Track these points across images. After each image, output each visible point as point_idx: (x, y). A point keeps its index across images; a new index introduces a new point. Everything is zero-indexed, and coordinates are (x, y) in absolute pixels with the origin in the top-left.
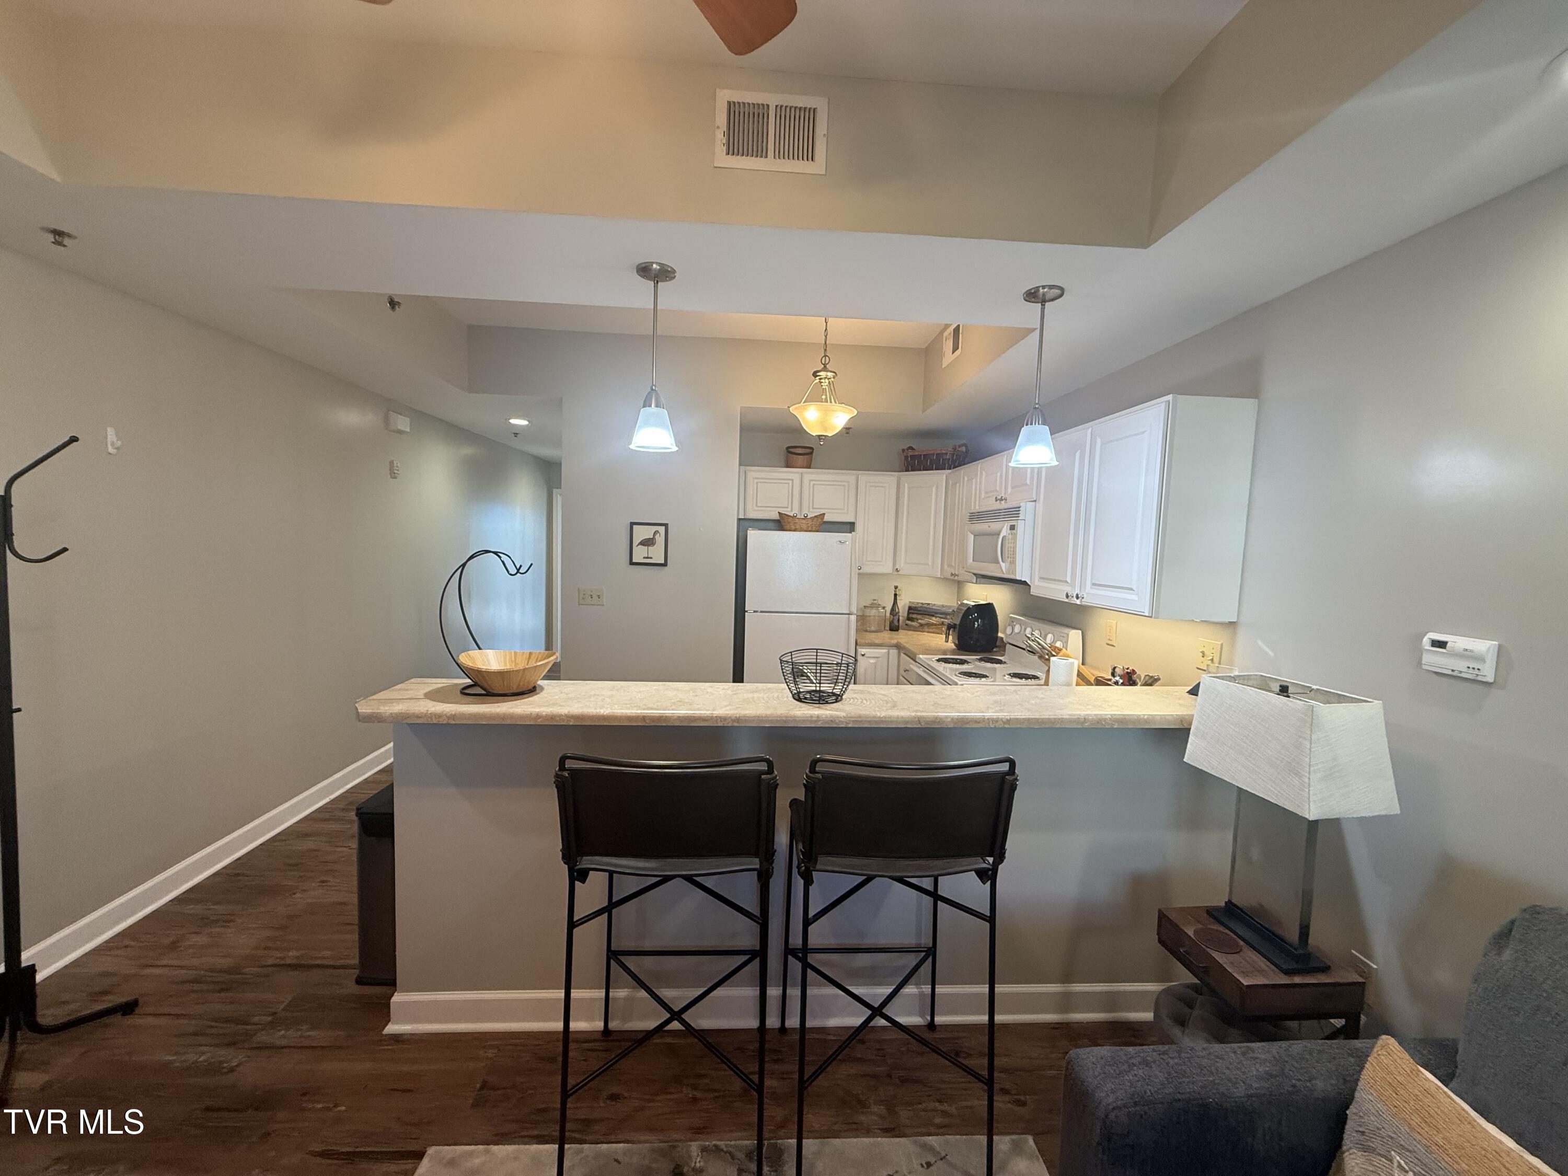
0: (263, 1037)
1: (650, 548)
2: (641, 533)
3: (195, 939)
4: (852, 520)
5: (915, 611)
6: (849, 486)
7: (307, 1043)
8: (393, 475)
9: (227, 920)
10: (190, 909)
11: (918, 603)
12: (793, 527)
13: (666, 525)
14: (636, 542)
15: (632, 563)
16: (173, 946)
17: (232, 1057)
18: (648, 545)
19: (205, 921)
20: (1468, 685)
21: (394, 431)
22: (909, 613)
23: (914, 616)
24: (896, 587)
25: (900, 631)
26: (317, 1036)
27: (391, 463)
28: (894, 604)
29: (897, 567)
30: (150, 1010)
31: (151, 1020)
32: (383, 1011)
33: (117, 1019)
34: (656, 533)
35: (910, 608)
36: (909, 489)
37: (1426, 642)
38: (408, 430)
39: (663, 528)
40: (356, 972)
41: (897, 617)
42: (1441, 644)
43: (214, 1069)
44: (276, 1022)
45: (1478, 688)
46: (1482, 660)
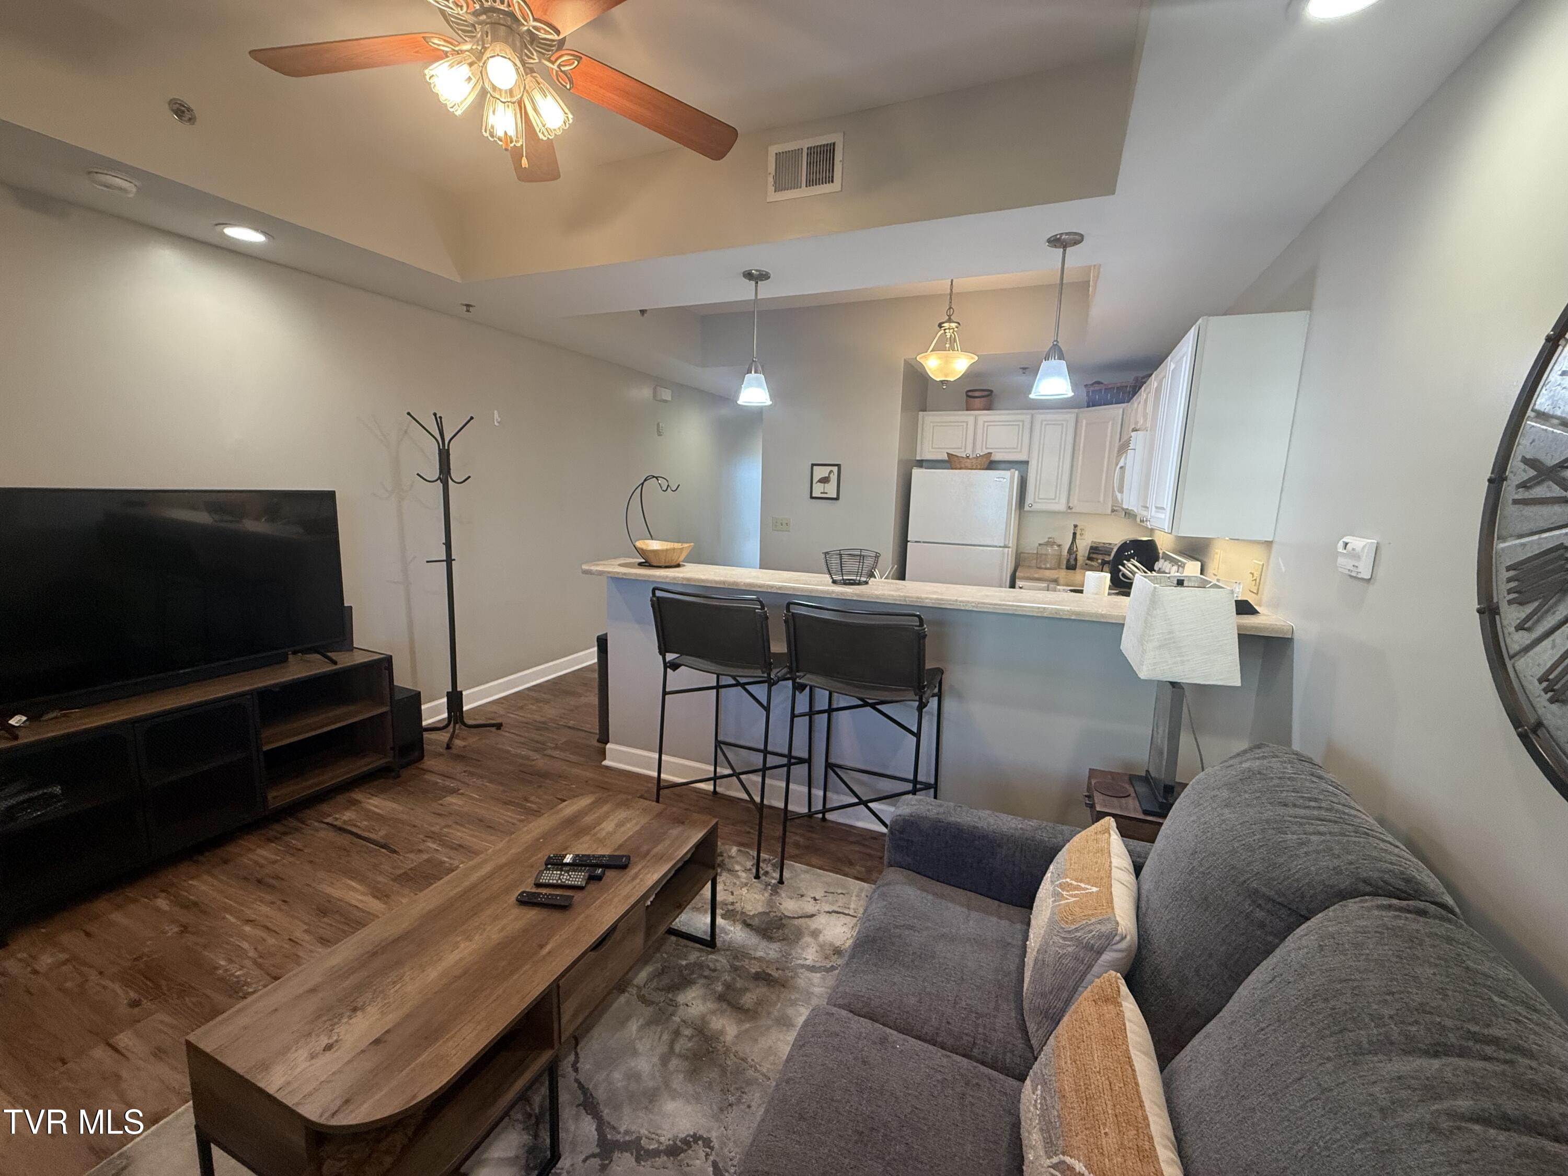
0: (549, 752)
1: (826, 485)
2: (820, 472)
3: (531, 706)
4: (1022, 457)
5: (1096, 551)
6: (1023, 425)
7: (568, 759)
8: (659, 434)
9: (547, 702)
10: (532, 693)
11: (1100, 543)
12: (959, 466)
13: (839, 466)
14: (815, 480)
15: (812, 497)
16: (522, 708)
17: (535, 756)
18: (825, 483)
19: (538, 700)
21: (660, 401)
22: (1090, 553)
23: (1094, 556)
24: (1076, 526)
25: (1078, 570)
26: (573, 758)
27: (658, 424)
28: (1072, 543)
29: (1071, 505)
30: (507, 729)
31: (507, 734)
32: (603, 754)
33: (493, 729)
34: (831, 472)
35: (1092, 548)
36: (1087, 424)
38: (670, 399)
39: (836, 468)
40: (597, 737)
41: (1074, 556)
43: (528, 758)
44: (556, 748)
45: (1362, 585)
46: (1359, 557)
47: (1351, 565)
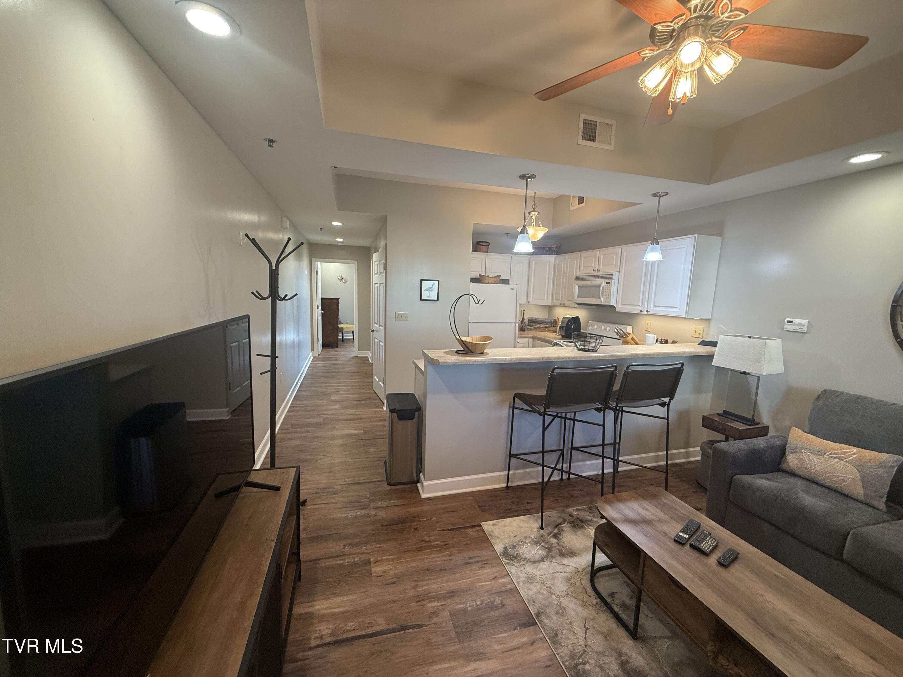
1: (430, 292)
2: (427, 285)
4: (509, 278)
5: (532, 322)
6: (507, 261)
11: (534, 318)
12: (487, 282)
14: (423, 289)
15: (421, 300)
20: (799, 334)
22: (528, 323)
23: (531, 324)
24: (525, 310)
25: (525, 331)
28: (523, 318)
29: (529, 301)
34: (433, 284)
35: (529, 320)
36: (535, 263)
37: (786, 321)
39: (437, 282)
41: (525, 324)
42: (791, 322)
45: (801, 334)
46: (804, 325)
47: (797, 328)
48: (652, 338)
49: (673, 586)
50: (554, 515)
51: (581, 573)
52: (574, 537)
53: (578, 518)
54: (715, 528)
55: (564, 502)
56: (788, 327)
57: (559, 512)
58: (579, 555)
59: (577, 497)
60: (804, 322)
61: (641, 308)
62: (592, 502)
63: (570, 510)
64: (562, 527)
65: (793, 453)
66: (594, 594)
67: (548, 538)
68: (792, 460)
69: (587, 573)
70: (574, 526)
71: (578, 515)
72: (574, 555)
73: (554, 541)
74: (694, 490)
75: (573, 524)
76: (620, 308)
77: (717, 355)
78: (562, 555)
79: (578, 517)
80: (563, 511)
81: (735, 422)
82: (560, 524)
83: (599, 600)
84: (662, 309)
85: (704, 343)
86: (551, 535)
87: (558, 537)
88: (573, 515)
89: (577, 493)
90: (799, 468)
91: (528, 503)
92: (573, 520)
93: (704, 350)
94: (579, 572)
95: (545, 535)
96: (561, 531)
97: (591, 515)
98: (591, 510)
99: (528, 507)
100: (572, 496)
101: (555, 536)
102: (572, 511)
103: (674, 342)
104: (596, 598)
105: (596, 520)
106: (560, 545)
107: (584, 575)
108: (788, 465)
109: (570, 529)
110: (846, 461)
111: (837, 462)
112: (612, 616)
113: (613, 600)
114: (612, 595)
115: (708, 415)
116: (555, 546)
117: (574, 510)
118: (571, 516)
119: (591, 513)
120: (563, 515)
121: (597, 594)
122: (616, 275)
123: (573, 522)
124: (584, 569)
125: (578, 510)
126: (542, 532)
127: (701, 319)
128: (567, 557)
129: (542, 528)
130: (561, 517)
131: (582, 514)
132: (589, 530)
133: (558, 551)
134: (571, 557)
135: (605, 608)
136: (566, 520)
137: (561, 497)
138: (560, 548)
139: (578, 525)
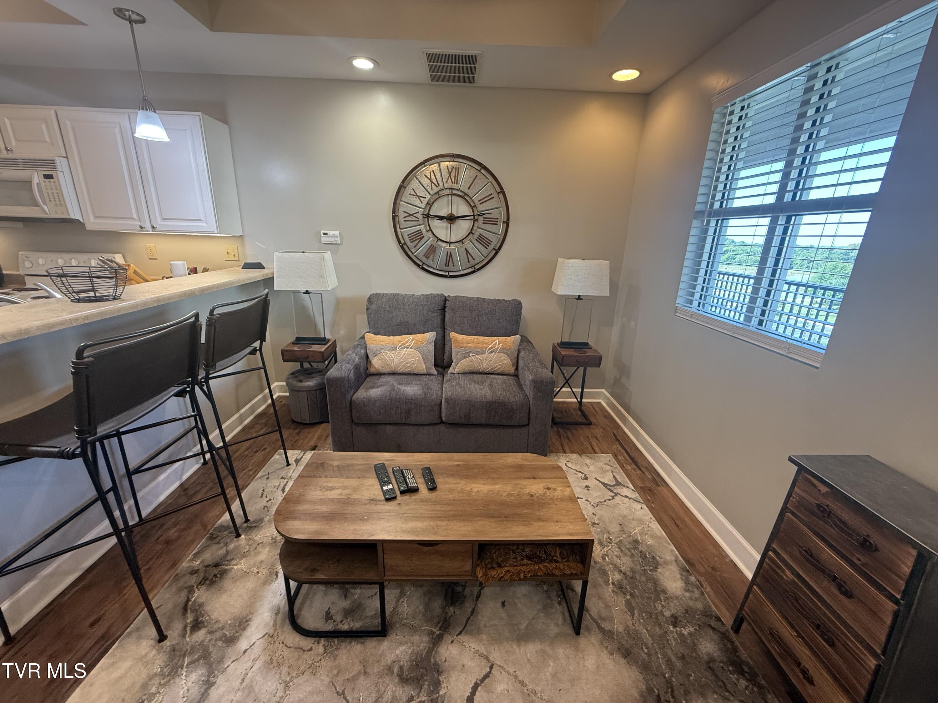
20: (335, 245)
37: (321, 234)
42: (326, 234)
45: (337, 246)
46: (337, 237)
47: (332, 240)
48: (181, 266)
49: (425, 549)
50: (167, 596)
51: (276, 634)
52: (224, 598)
53: (207, 566)
54: (392, 458)
55: (163, 562)
56: (324, 239)
57: (170, 585)
58: (253, 614)
59: (179, 538)
60: (337, 233)
61: (139, 223)
62: (204, 526)
63: (185, 565)
64: (195, 601)
65: (376, 356)
66: (313, 640)
67: (187, 643)
68: (377, 363)
69: (283, 624)
70: (212, 583)
71: (202, 562)
72: (247, 621)
73: (201, 635)
74: (297, 431)
75: (208, 582)
76: (92, 223)
77: (277, 277)
78: (231, 640)
79: (205, 564)
80: (177, 577)
81: (313, 346)
82: (188, 600)
83: (322, 641)
84: (177, 224)
85: (248, 266)
86: (188, 632)
87: (202, 622)
88: (196, 568)
89: (173, 533)
90: (383, 367)
91: (92, 625)
92: (202, 576)
93: (255, 275)
94: (272, 636)
95: (178, 644)
96: (198, 610)
97: (222, 544)
98: (215, 538)
99: (99, 631)
100: (168, 542)
101: (196, 626)
102: (190, 564)
103: (205, 270)
104: (318, 643)
105: (231, 546)
106: (216, 631)
107: (283, 632)
108: (375, 368)
109: (209, 592)
110: (411, 348)
111: (406, 351)
112: (348, 640)
113: (334, 621)
114: (328, 616)
115: (286, 347)
116: (210, 640)
117: (191, 560)
118: (194, 572)
119: (218, 543)
120: (181, 583)
121: (315, 637)
122: (61, 163)
123: (205, 579)
124: (275, 625)
125: (197, 555)
126: (168, 644)
127: (233, 236)
128: (241, 635)
129: (162, 638)
130: (180, 590)
131: (208, 556)
132: (235, 567)
133: (220, 643)
134: (244, 629)
135: (336, 640)
136: (193, 586)
137: (152, 558)
138: (218, 635)
139: (215, 576)
